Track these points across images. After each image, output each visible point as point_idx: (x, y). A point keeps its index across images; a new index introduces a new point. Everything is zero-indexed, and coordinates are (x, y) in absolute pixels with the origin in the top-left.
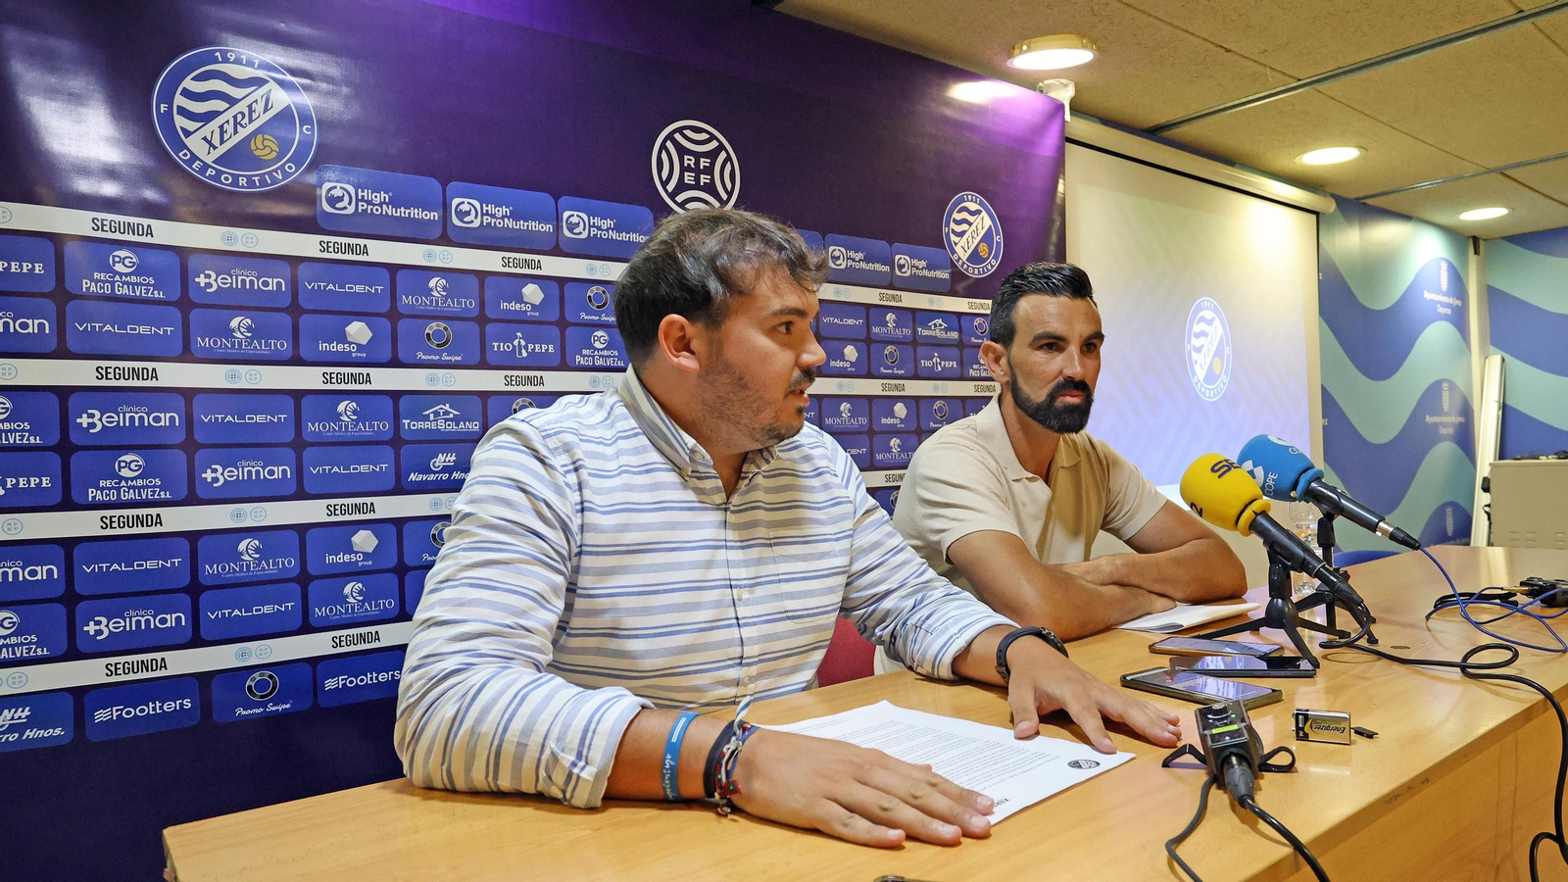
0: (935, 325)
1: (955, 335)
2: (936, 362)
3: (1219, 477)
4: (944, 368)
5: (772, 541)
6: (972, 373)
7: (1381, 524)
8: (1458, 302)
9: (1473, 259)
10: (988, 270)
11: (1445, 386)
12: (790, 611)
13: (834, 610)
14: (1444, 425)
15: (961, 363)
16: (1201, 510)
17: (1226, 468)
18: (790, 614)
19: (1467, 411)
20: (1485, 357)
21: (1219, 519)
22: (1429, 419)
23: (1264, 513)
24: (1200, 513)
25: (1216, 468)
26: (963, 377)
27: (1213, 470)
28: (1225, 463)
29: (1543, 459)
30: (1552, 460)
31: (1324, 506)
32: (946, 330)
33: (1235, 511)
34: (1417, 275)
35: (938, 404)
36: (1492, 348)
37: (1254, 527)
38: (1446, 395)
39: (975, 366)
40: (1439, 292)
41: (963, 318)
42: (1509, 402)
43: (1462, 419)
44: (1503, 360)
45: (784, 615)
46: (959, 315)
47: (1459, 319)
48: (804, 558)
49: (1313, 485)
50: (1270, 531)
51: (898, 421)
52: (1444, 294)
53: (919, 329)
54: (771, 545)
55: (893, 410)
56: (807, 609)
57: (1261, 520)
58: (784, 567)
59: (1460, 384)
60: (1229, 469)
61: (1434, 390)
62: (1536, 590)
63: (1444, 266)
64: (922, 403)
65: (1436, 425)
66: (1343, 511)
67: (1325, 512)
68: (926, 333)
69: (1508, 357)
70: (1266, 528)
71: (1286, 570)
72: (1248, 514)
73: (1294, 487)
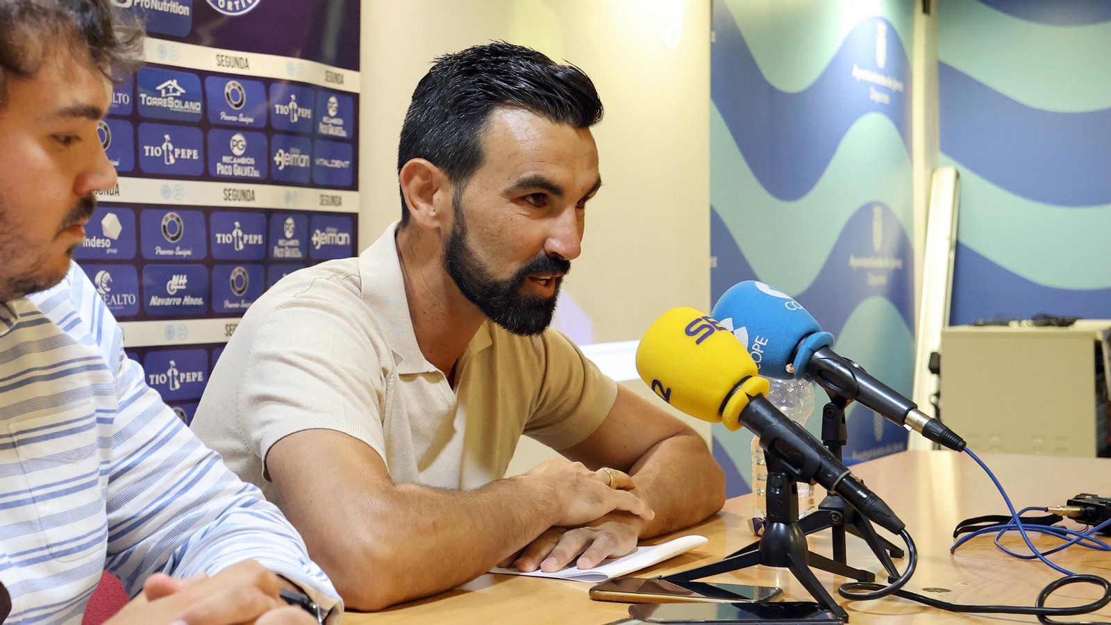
0: (167, 89)
1: (195, 107)
2: (166, 150)
3: (698, 342)
4: (179, 160)
5: (15, 439)
6: (221, 169)
7: (912, 414)
8: (897, 86)
9: (920, 20)
10: (248, 5)
11: (878, 211)
12: (55, 545)
13: (100, 539)
14: (875, 271)
15: (205, 153)
16: (669, 390)
17: (706, 330)
18: (54, 550)
19: (904, 251)
20: (932, 169)
21: (694, 405)
22: (854, 262)
23: (760, 397)
24: (667, 395)
25: (692, 329)
26: (207, 175)
27: (688, 332)
28: (704, 322)
29: (1014, 327)
30: (1026, 327)
31: (832, 386)
32: (183, 98)
33: (720, 394)
34: (846, 44)
35: (169, 217)
36: (942, 157)
37: (747, 417)
38: (877, 226)
39: (226, 159)
40: (873, 68)
41: (209, 80)
42: (964, 240)
43: (897, 264)
44: (958, 175)
45: (46, 552)
46: (203, 74)
47: (898, 111)
48: (65, 458)
49: (818, 355)
50: (769, 423)
51: (107, 244)
52: (881, 72)
53: (143, 96)
54: (14, 445)
55: (100, 225)
56: (78, 539)
57: (757, 407)
58: (37, 478)
59: (897, 209)
60: (711, 332)
61: (863, 216)
62: (1090, 511)
63: (882, 29)
64: (145, 214)
65: (862, 271)
66: (857, 393)
67: (833, 395)
68: (154, 101)
69: (964, 172)
70: (764, 419)
71: (792, 480)
72: (738, 399)
73: (791, 358)
